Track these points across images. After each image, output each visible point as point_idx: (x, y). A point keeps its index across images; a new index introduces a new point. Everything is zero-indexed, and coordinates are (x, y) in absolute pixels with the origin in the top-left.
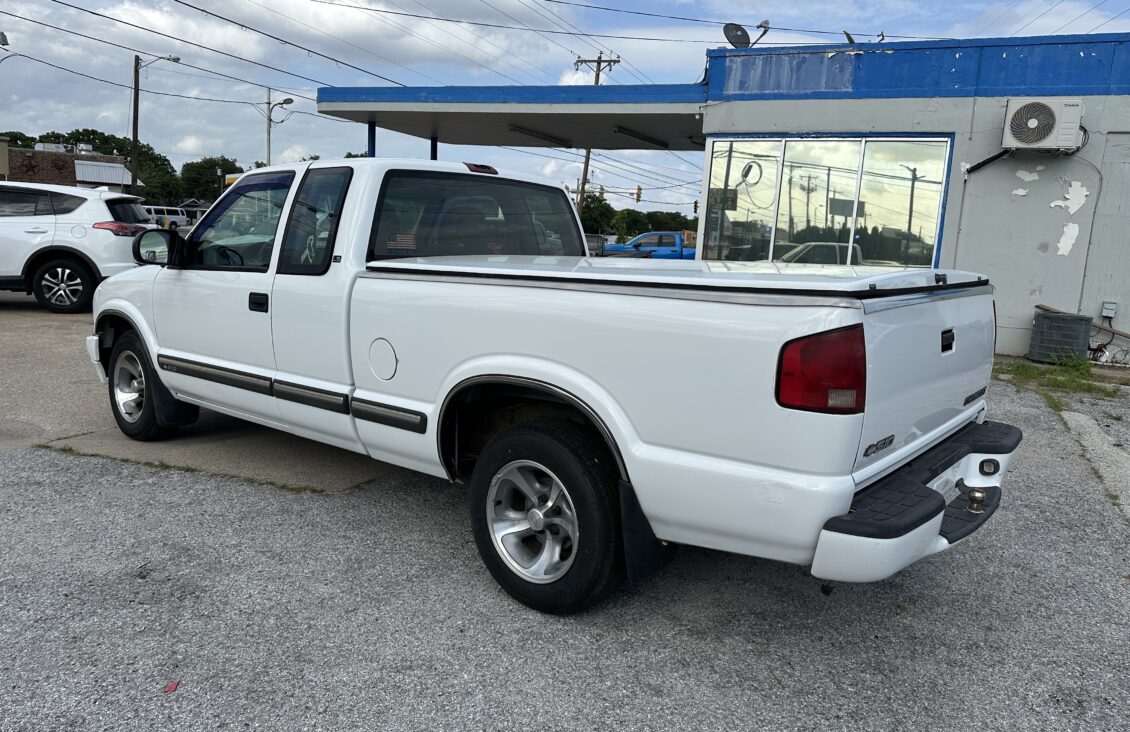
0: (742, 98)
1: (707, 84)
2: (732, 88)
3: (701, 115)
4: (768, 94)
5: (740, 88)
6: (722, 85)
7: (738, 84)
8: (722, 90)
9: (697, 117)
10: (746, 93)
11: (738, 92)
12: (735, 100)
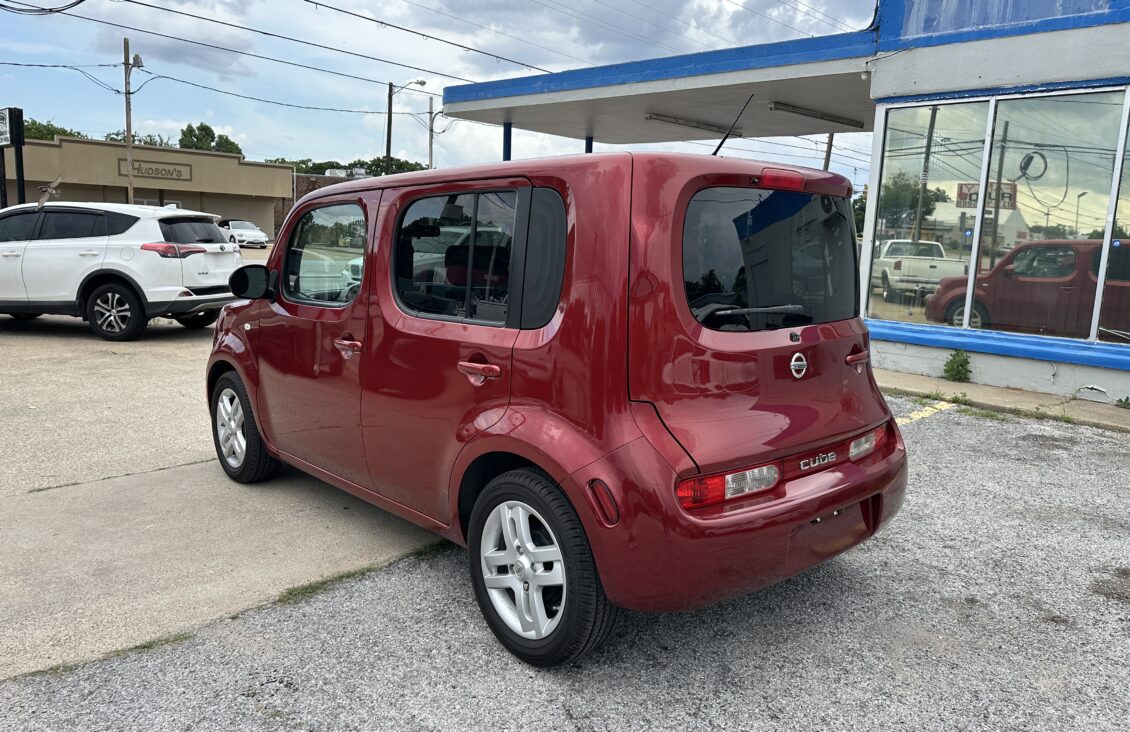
0: (928, 43)
1: (877, 29)
2: (913, 31)
3: (868, 73)
4: (969, 33)
5: (926, 29)
6: (898, 28)
7: (922, 25)
8: (899, 35)
9: (864, 77)
10: (934, 34)
11: (922, 35)
12: (917, 47)
